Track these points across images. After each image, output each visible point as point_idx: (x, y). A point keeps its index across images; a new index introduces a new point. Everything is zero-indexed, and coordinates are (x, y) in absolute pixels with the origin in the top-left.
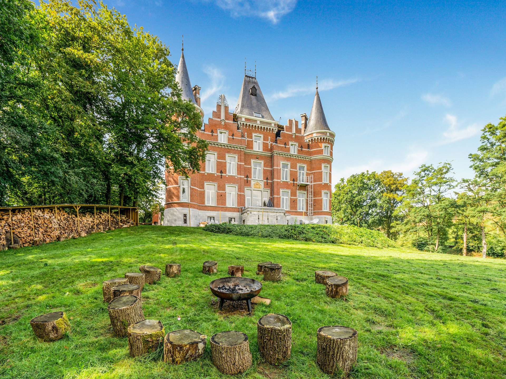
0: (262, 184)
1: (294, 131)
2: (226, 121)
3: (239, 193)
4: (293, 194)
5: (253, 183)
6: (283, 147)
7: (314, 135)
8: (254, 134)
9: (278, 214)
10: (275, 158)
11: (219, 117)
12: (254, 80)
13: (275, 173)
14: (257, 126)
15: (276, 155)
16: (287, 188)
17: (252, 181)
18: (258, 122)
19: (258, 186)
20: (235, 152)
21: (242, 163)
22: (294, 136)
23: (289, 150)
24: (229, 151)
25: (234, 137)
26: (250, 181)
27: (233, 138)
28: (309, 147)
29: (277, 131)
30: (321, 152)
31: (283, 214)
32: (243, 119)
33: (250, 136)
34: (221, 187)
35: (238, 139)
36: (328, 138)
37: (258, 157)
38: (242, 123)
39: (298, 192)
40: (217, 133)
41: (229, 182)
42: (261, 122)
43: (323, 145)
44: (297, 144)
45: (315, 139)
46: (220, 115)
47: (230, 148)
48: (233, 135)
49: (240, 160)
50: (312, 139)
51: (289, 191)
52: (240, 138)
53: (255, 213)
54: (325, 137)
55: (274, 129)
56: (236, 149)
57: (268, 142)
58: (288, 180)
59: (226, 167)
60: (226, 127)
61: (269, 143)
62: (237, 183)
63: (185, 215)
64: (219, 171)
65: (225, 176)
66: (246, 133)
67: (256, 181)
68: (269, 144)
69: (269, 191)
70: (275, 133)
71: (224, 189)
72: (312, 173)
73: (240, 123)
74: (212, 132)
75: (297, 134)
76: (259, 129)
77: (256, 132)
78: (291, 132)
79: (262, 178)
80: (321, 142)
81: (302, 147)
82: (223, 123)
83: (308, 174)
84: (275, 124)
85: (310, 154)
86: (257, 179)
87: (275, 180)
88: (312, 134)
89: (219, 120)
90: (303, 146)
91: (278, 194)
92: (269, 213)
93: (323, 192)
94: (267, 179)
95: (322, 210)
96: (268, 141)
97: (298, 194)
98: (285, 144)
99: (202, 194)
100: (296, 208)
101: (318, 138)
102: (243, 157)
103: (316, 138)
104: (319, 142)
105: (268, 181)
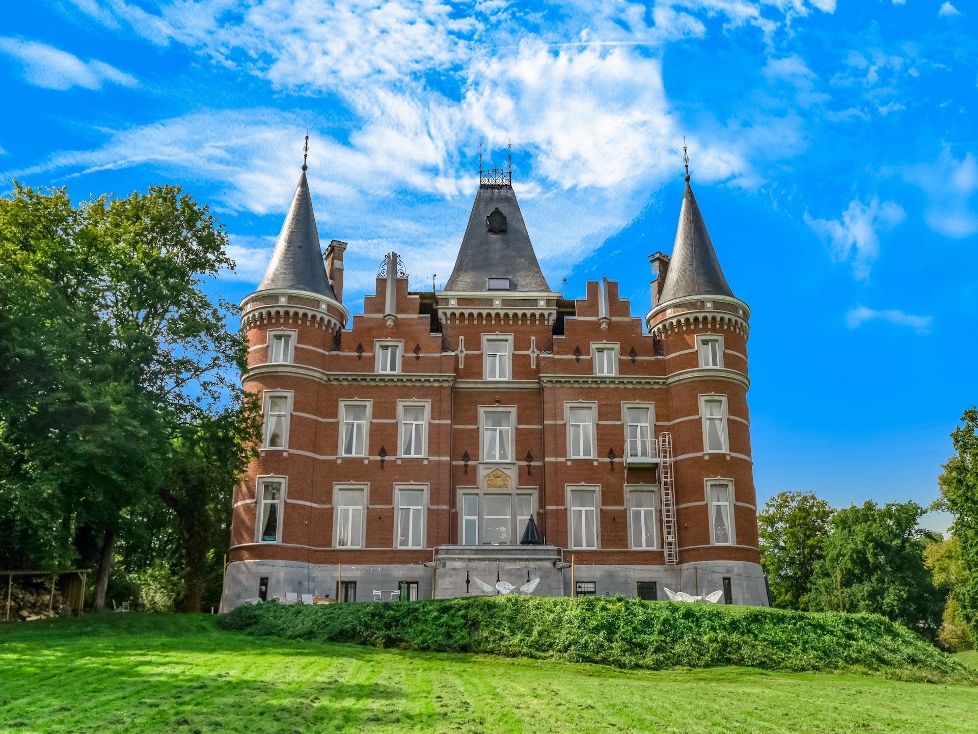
0: (512, 474)
1: (603, 309)
2: (399, 316)
3: (435, 507)
4: (612, 496)
5: (482, 472)
6: (570, 360)
7: (669, 313)
8: (485, 337)
9: (532, 565)
10: (547, 394)
11: (381, 310)
12: (503, 192)
13: (549, 437)
14: (493, 313)
15: (549, 385)
16: (590, 480)
17: (481, 467)
18: (497, 303)
19: (499, 482)
20: (423, 392)
21: (443, 422)
22: (604, 326)
23: (589, 367)
24: (406, 393)
25: (421, 355)
26: (475, 468)
27: (418, 358)
28: (657, 346)
29: (554, 316)
30: (692, 360)
31: (548, 564)
32: (453, 303)
33: (474, 343)
34: (381, 495)
35: (433, 358)
36: (709, 316)
37: (498, 396)
38: (449, 312)
39: (627, 488)
40: (372, 349)
41: (404, 478)
42: (505, 301)
43: (697, 339)
44: (617, 347)
45: (672, 323)
46: (384, 304)
47: (409, 384)
48: (417, 349)
49: (437, 413)
50: (664, 326)
51: (597, 489)
52: (438, 355)
53: (458, 564)
54: (700, 316)
55: (546, 313)
56: (427, 384)
57: (529, 352)
58: (593, 456)
59: (396, 436)
60: (399, 330)
61: (532, 353)
62: (427, 480)
63: (264, 581)
64: (378, 449)
65: (395, 461)
66: (461, 337)
67: (495, 467)
68: (533, 356)
69: (535, 494)
70: (551, 323)
71: (389, 500)
72: (668, 428)
73: (445, 314)
74: (360, 349)
75: (613, 319)
76: (498, 322)
77: (491, 330)
78: (596, 313)
79: (510, 457)
80: (690, 332)
81: (633, 353)
82: (390, 323)
83: (657, 430)
84: (548, 302)
85: (662, 368)
86: (497, 460)
87: (547, 459)
88: (663, 310)
89: (381, 316)
90: (637, 349)
91: (560, 499)
92: (502, 564)
93: (708, 483)
94: (529, 458)
95: (707, 541)
96: (528, 349)
97: (627, 495)
98: (577, 352)
99: (326, 519)
100: (622, 540)
101: (679, 322)
102: (446, 405)
103: (674, 321)
104: (687, 332)
105: (533, 463)
